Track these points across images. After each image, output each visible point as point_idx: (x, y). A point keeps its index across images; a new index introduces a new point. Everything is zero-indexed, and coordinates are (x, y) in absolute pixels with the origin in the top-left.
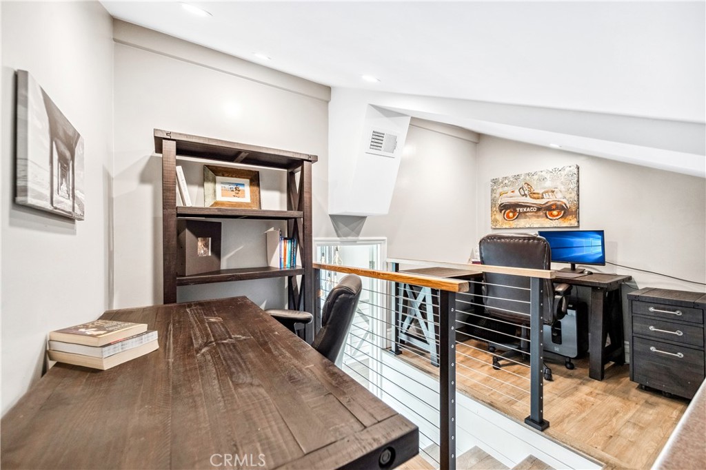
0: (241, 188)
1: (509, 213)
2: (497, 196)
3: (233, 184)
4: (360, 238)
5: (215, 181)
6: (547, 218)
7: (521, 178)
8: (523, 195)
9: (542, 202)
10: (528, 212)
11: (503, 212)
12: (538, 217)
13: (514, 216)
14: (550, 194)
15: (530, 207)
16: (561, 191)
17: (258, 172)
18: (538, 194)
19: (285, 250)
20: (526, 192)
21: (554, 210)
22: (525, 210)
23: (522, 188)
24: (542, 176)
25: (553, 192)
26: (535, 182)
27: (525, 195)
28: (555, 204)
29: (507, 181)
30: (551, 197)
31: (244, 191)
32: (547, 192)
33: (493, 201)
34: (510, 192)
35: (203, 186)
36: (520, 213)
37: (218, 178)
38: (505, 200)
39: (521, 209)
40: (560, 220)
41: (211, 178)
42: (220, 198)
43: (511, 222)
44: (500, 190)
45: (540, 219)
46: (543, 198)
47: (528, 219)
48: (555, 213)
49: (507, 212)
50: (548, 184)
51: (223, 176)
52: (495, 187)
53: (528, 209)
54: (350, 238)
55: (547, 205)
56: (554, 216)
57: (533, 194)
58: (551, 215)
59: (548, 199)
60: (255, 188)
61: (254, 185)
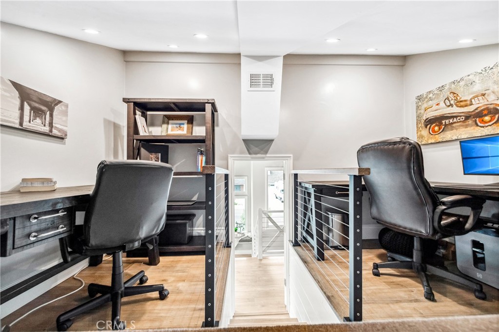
0: (182, 126)
1: (435, 127)
2: (422, 111)
3: (178, 124)
4: (267, 155)
5: (168, 123)
6: (477, 125)
7: (446, 88)
8: (449, 106)
9: (471, 109)
10: (455, 123)
11: (428, 126)
12: (467, 126)
13: (440, 129)
14: (480, 98)
15: (456, 117)
16: (493, 92)
17: (193, 116)
18: (465, 101)
19: (202, 161)
20: (452, 102)
21: (486, 115)
22: (451, 121)
23: (448, 98)
24: (470, 80)
25: (484, 95)
26: (462, 89)
27: (451, 105)
28: (487, 109)
29: (431, 95)
30: (481, 101)
31: (184, 127)
32: (477, 96)
33: (419, 117)
34: (434, 105)
35: (162, 126)
36: (446, 125)
37: (170, 121)
38: (431, 114)
39: (447, 121)
40: (494, 126)
41: (166, 121)
42: (170, 132)
43: (437, 136)
44: (425, 105)
45: (469, 128)
46: (471, 104)
47: (455, 131)
48: (487, 118)
49: (432, 126)
50: (478, 88)
51: (173, 120)
52: (420, 104)
53: (455, 120)
54: (259, 155)
55: (477, 111)
56: (486, 122)
57: (460, 103)
58: (483, 122)
59: (479, 104)
60: (190, 125)
61: (190, 124)
